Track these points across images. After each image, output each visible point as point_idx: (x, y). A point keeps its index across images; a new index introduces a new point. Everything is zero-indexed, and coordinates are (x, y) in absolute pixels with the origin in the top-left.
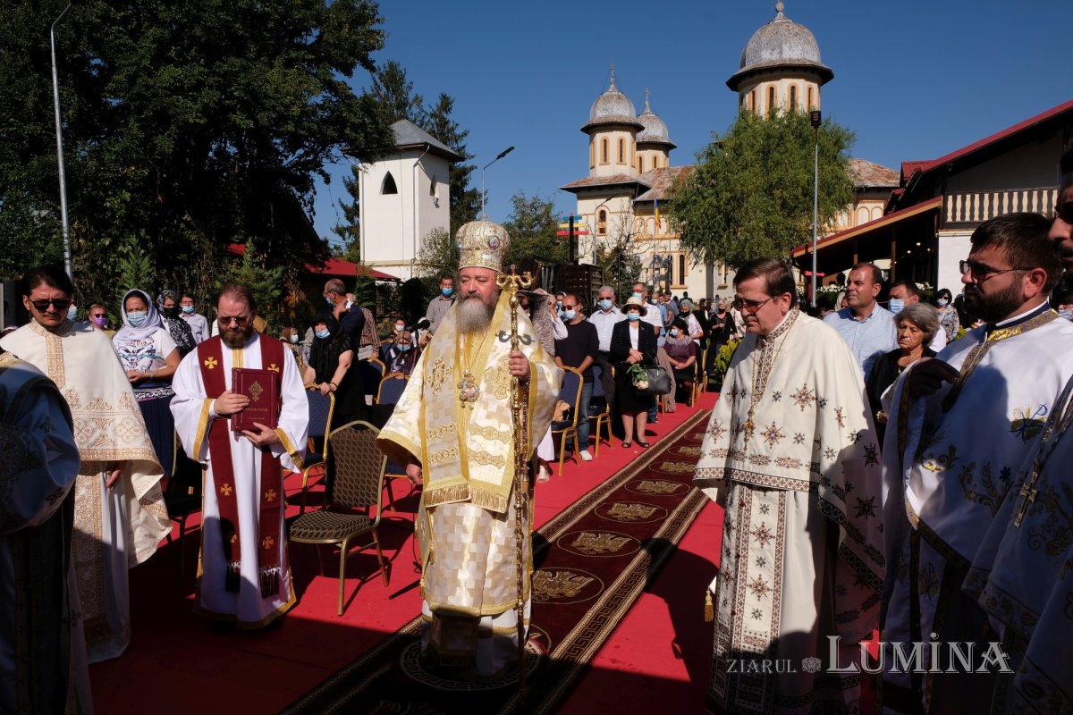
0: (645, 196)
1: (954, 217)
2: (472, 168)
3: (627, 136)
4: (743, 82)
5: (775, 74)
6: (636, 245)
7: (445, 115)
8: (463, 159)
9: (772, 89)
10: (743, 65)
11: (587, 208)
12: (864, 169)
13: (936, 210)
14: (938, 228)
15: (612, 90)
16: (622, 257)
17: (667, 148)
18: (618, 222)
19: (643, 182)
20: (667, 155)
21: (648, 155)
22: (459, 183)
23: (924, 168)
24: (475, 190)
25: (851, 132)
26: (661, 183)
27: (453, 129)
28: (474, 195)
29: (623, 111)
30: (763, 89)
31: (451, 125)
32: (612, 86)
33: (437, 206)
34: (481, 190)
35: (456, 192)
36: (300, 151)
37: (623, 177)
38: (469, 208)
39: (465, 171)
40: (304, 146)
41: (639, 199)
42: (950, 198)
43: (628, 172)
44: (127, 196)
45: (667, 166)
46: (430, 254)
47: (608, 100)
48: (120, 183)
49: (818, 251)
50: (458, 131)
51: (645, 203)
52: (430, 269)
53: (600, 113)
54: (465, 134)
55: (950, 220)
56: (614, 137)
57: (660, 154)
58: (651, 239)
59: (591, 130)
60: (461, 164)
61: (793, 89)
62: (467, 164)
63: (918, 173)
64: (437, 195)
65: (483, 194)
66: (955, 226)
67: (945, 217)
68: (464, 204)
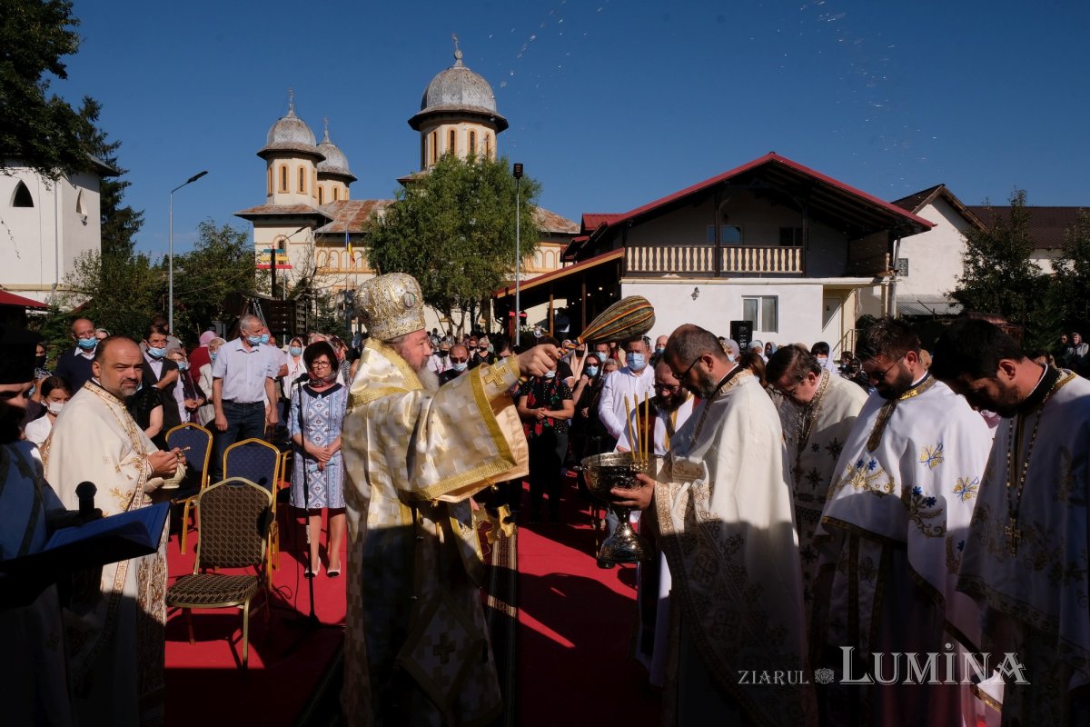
0: (327, 228)
1: (633, 266)
2: (125, 184)
3: (307, 164)
4: (425, 123)
5: (454, 118)
6: (323, 278)
7: (90, 121)
8: (117, 174)
9: (453, 133)
10: (424, 105)
11: (264, 238)
12: (545, 215)
13: (619, 260)
14: (621, 276)
15: (291, 116)
16: (309, 291)
17: (348, 180)
18: (304, 255)
19: (324, 213)
20: (347, 186)
21: (329, 185)
22: (111, 199)
23: (610, 222)
24: (128, 209)
25: (538, 183)
27: (100, 138)
28: (127, 213)
29: (303, 139)
30: (444, 130)
31: (98, 134)
32: (291, 112)
33: (85, 223)
34: (136, 210)
35: (107, 209)
37: (304, 207)
38: (121, 229)
39: (116, 187)
41: (321, 230)
42: (630, 249)
43: (308, 202)
45: (348, 198)
46: (80, 280)
47: (288, 125)
49: (521, 292)
50: (107, 142)
51: (327, 235)
52: (80, 296)
53: (280, 140)
54: (116, 145)
55: (630, 269)
56: (294, 164)
57: (341, 185)
58: (338, 272)
59: (269, 155)
60: (112, 179)
61: (472, 134)
62: (121, 179)
63: (604, 226)
64: (84, 212)
65: (139, 214)
66: (635, 274)
67: (626, 266)
68: (117, 225)
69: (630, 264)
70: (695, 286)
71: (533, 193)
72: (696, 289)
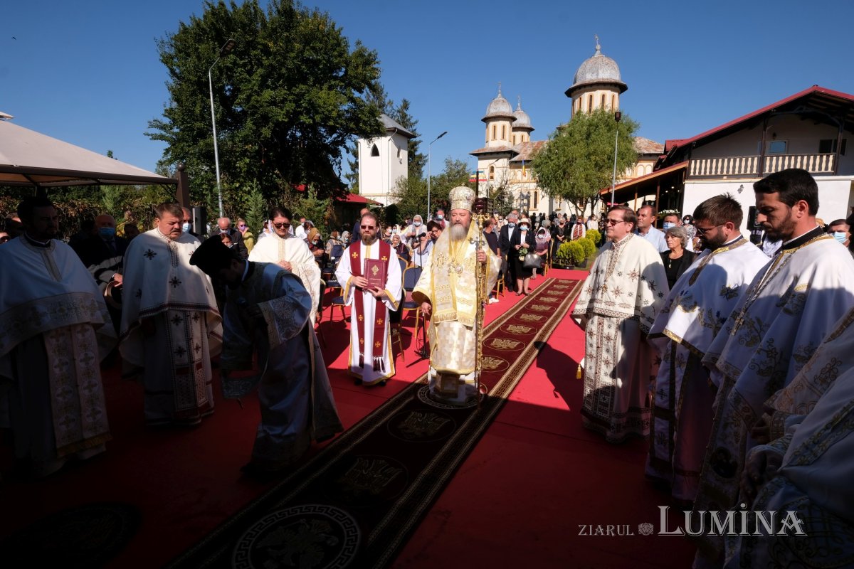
0: (516, 158)
1: (695, 172)
2: (420, 142)
3: (507, 123)
4: (575, 92)
5: (594, 87)
6: (510, 186)
7: (405, 111)
8: (415, 137)
9: (591, 96)
10: (575, 82)
11: (484, 165)
12: (643, 143)
13: (684, 169)
14: (685, 179)
15: (499, 98)
16: (503, 193)
17: (529, 130)
18: (501, 174)
19: (515, 150)
20: (529, 134)
21: (518, 134)
22: (413, 150)
23: (679, 145)
24: (421, 154)
26: (526, 151)
27: (409, 119)
28: (421, 157)
29: (505, 109)
30: (586, 96)
31: (408, 117)
32: (500, 95)
33: (401, 163)
34: (424, 154)
35: (411, 155)
36: (335, 136)
37: (504, 147)
38: (418, 164)
39: (416, 144)
40: (336, 132)
41: (513, 159)
42: (693, 162)
43: (506, 145)
44: (247, 160)
45: (529, 140)
46: (397, 190)
47: (497, 103)
48: (244, 154)
49: (615, 191)
50: (413, 121)
51: (516, 162)
52: (397, 198)
53: (492, 111)
54: (416, 122)
55: (692, 174)
56: (499, 124)
57: (525, 134)
58: (519, 182)
59: (486, 120)
60: (414, 140)
62: (417, 139)
63: (675, 147)
64: (401, 157)
65: (426, 156)
66: (695, 178)
67: (690, 173)
68: (415, 162)
69: (692, 171)
70: (741, 184)
71: (634, 129)
72: (742, 186)
